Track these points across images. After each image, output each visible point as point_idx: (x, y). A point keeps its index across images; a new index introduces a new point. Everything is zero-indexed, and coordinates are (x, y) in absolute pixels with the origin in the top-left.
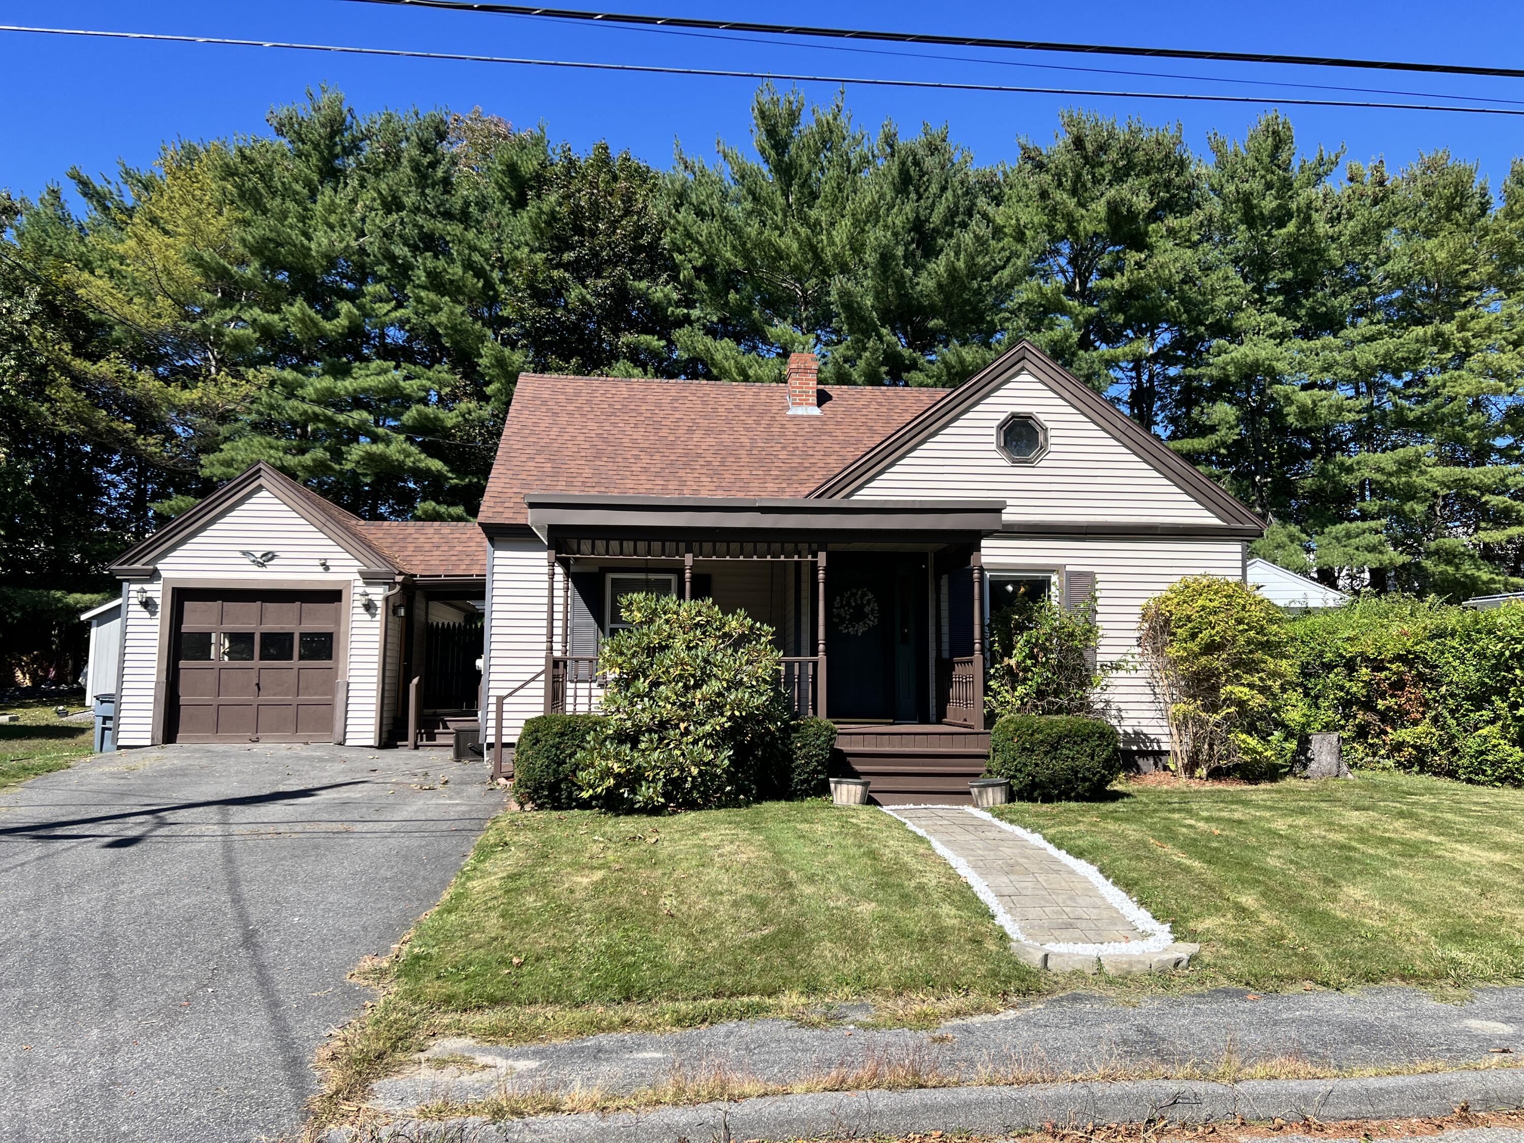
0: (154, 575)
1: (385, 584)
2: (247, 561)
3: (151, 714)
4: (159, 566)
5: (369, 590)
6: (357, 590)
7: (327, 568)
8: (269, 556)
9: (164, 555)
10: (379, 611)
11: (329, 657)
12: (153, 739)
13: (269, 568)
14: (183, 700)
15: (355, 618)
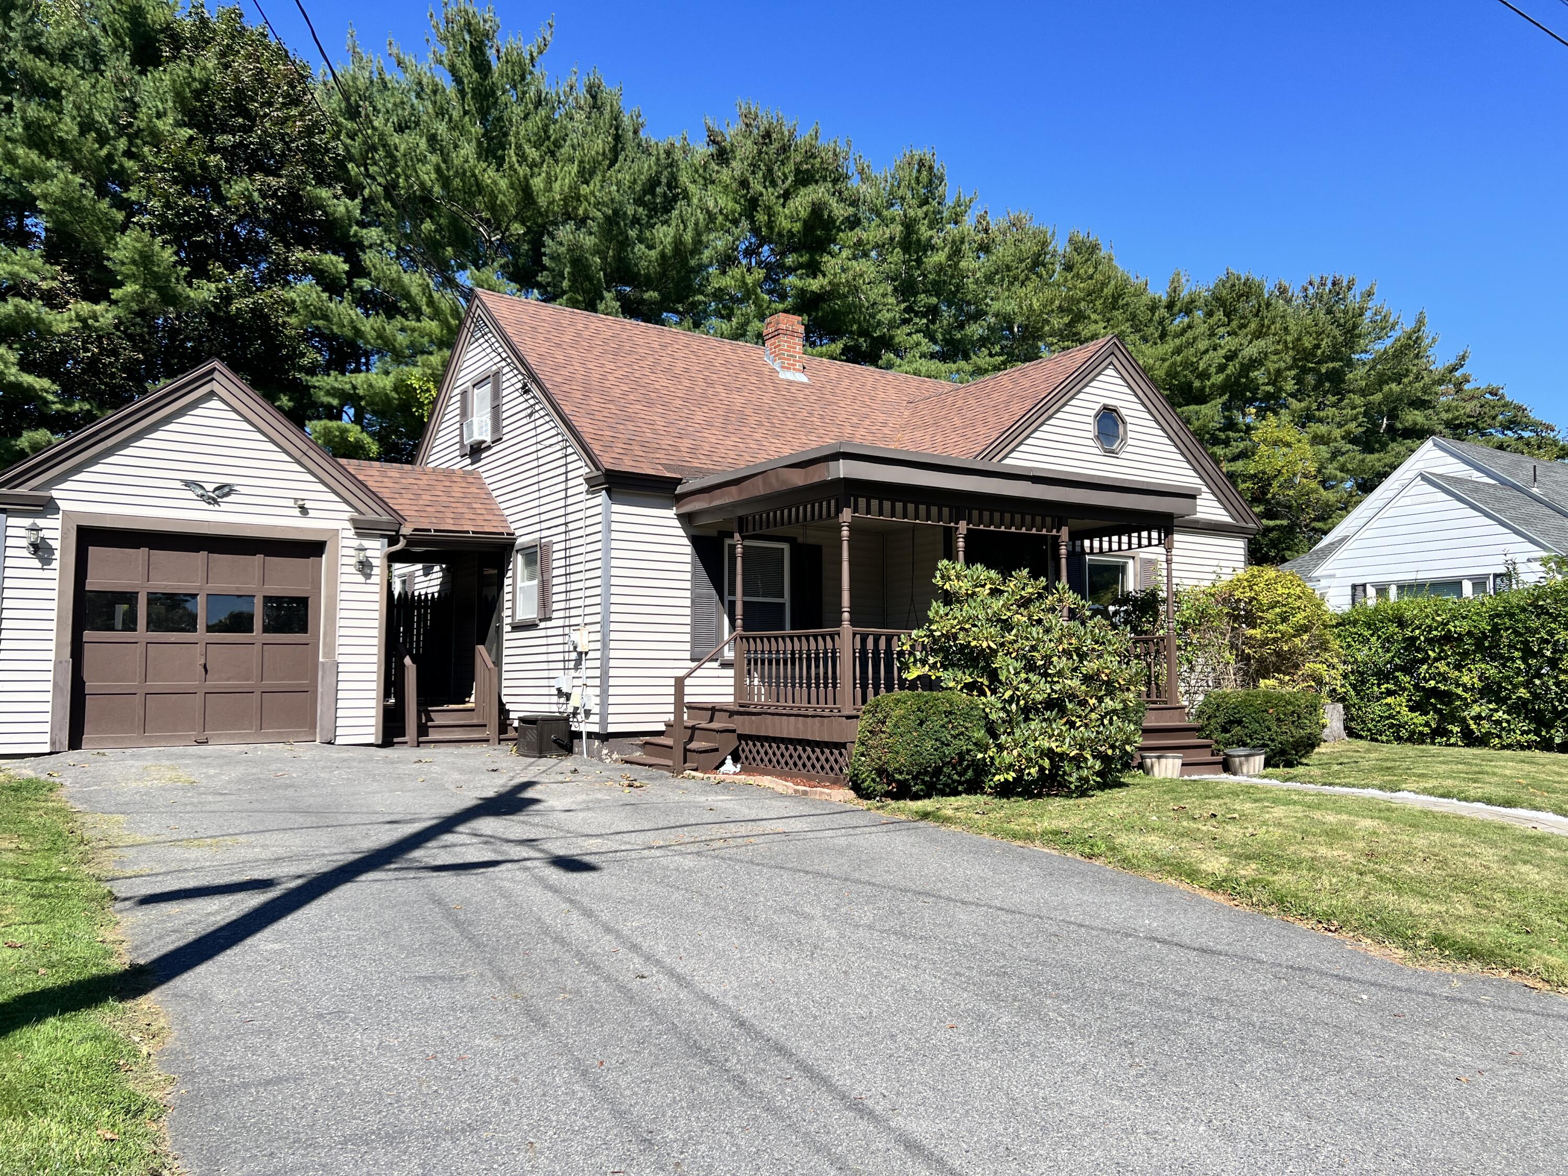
0: (48, 507)
1: (382, 536)
2: (190, 495)
3: (48, 707)
4: (55, 494)
5: (367, 543)
6: (346, 543)
7: (304, 510)
8: (225, 490)
9: (64, 477)
10: (376, 571)
11: (304, 629)
12: (53, 743)
13: (224, 507)
14: (90, 685)
15: (344, 578)
